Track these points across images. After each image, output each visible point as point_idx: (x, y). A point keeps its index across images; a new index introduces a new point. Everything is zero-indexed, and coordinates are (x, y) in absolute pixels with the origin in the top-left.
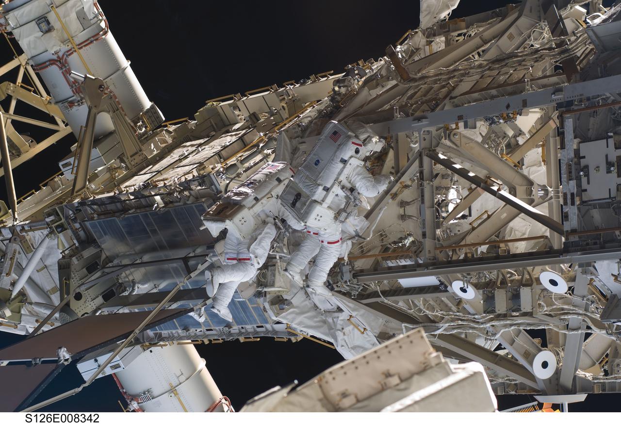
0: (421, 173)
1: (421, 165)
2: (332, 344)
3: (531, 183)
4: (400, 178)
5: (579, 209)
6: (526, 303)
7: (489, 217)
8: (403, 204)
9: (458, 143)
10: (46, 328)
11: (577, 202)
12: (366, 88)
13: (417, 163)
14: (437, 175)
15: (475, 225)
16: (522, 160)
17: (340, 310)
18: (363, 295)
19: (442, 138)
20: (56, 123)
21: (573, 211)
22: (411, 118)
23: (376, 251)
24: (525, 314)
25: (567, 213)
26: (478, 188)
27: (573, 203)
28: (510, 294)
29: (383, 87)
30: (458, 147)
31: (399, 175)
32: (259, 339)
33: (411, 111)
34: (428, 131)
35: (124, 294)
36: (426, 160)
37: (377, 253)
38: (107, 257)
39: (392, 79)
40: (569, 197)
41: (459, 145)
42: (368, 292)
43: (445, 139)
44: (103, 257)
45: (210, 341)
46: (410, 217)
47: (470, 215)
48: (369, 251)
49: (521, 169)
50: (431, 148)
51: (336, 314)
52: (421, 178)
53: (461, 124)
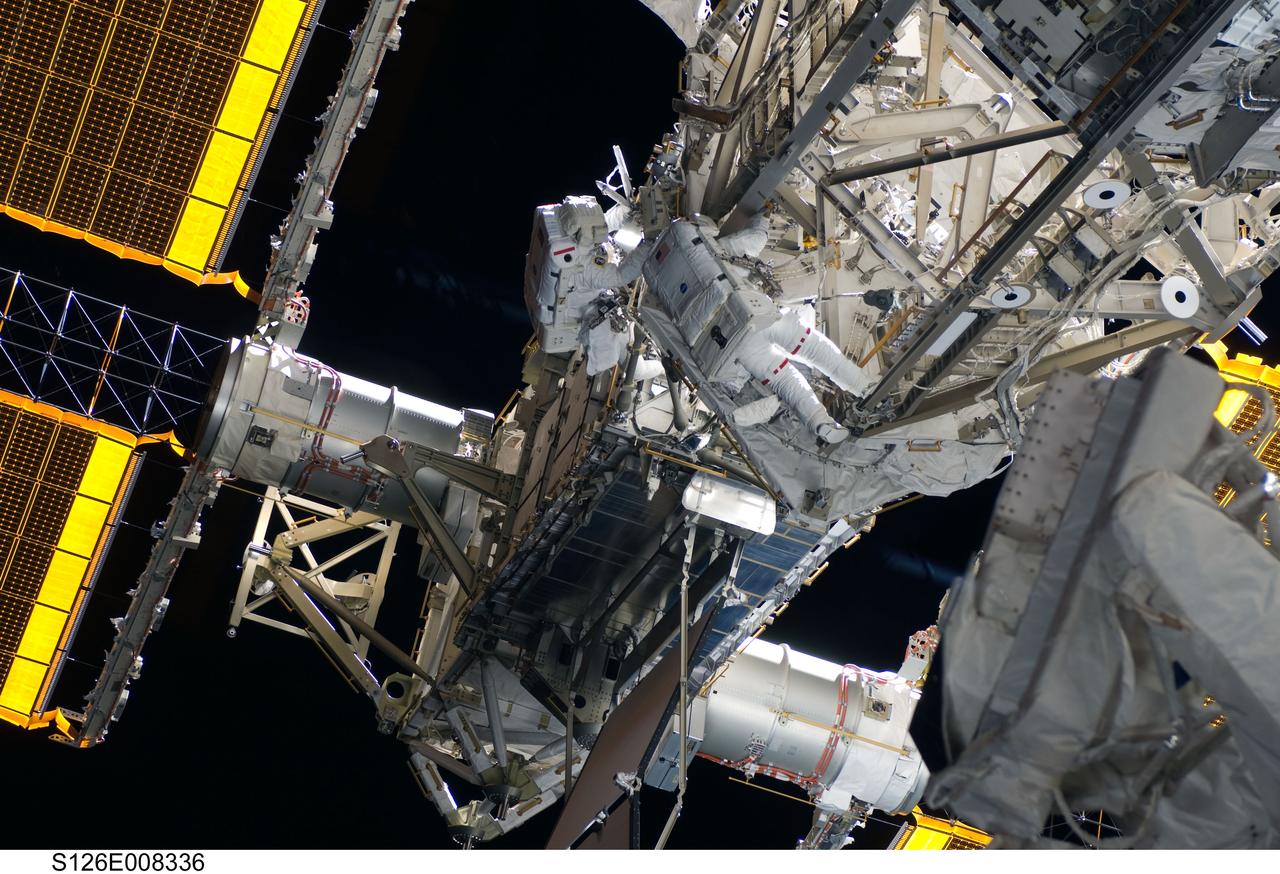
0: (843, 209)
1: (834, 200)
2: (916, 494)
3: (977, 107)
4: (823, 237)
5: (1061, 86)
6: (1097, 247)
7: (964, 189)
8: (852, 264)
9: (853, 138)
10: (577, 769)
11: (1052, 79)
12: (691, 172)
13: (828, 204)
14: (862, 195)
15: (956, 212)
16: (942, 90)
17: (890, 448)
18: (902, 406)
19: (829, 148)
20: (375, 532)
21: (1055, 95)
22: (773, 160)
23: (870, 345)
24: (1107, 260)
25: (1051, 103)
26: (922, 167)
27: (1048, 86)
28: (1070, 253)
29: (708, 153)
30: (857, 142)
31: (818, 234)
32: (827, 563)
33: (767, 152)
34: (807, 156)
35: (628, 652)
36: (835, 190)
37: (873, 346)
38: (572, 628)
39: (711, 135)
40: (1037, 82)
41: (856, 138)
42: (903, 399)
43: (835, 146)
44: (567, 630)
45: (773, 615)
46: (872, 271)
47: (938, 207)
48: (862, 351)
49: (949, 101)
50: (827, 170)
51: (890, 456)
52: (848, 215)
53: (838, 113)
